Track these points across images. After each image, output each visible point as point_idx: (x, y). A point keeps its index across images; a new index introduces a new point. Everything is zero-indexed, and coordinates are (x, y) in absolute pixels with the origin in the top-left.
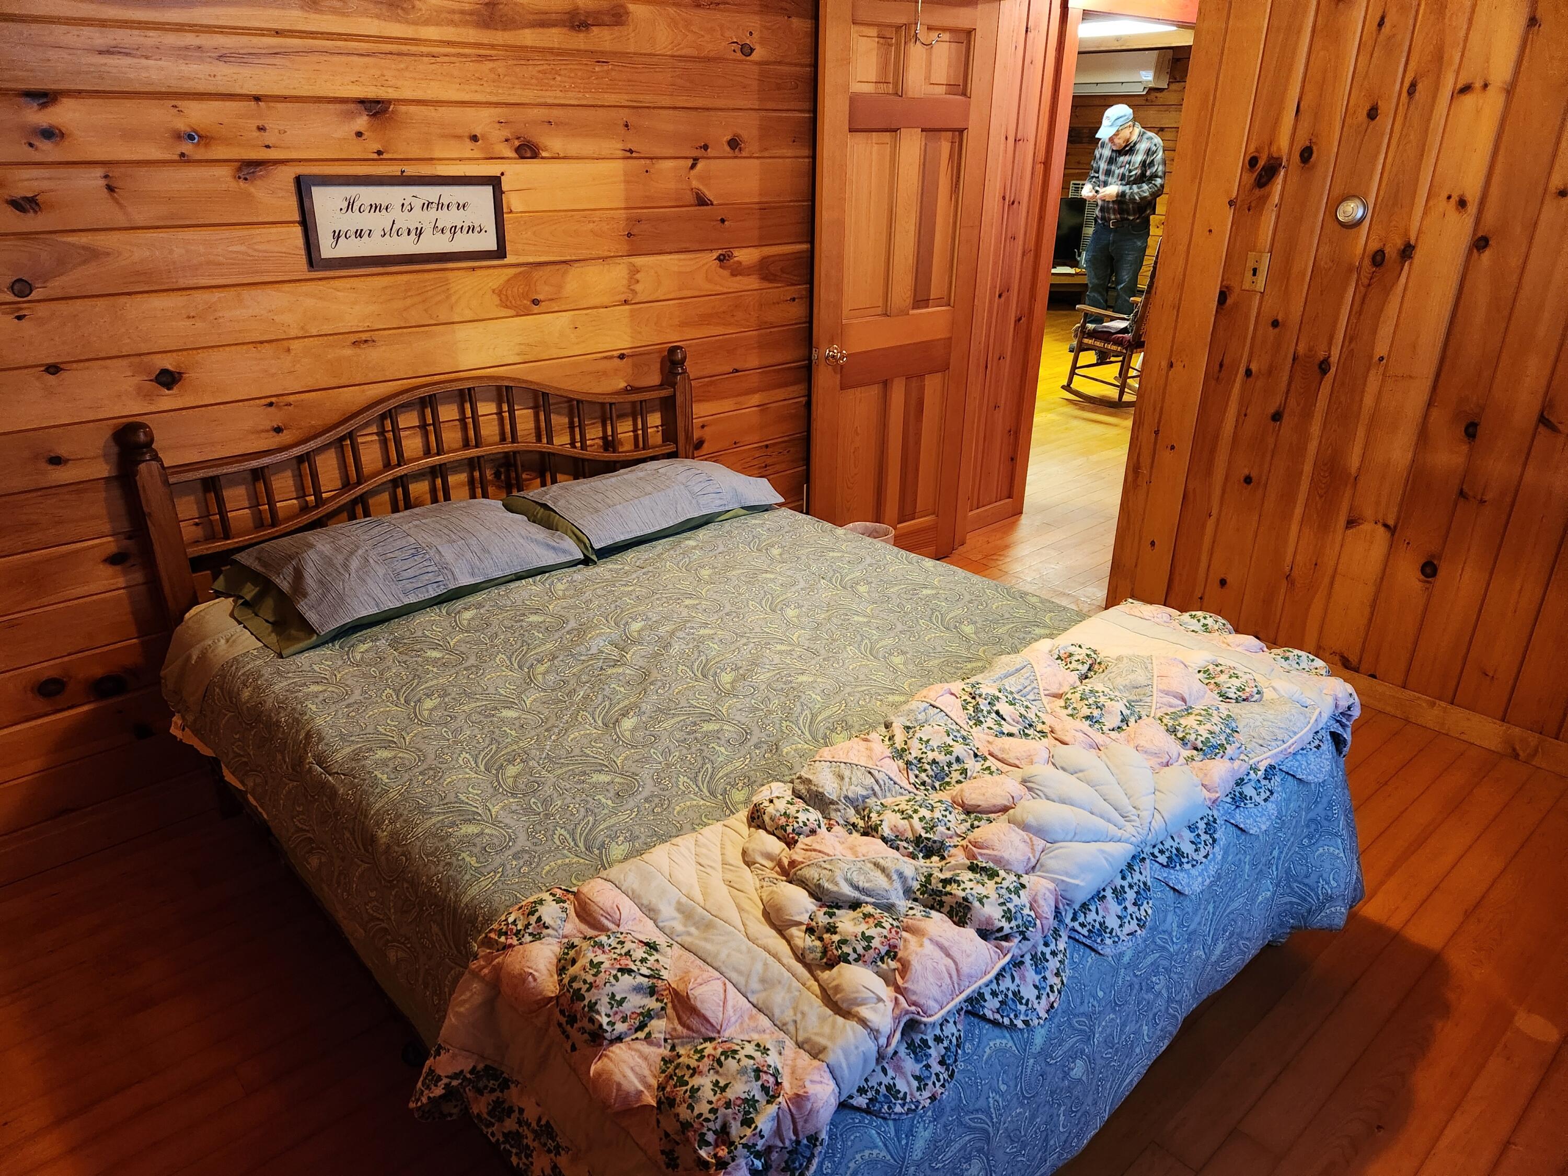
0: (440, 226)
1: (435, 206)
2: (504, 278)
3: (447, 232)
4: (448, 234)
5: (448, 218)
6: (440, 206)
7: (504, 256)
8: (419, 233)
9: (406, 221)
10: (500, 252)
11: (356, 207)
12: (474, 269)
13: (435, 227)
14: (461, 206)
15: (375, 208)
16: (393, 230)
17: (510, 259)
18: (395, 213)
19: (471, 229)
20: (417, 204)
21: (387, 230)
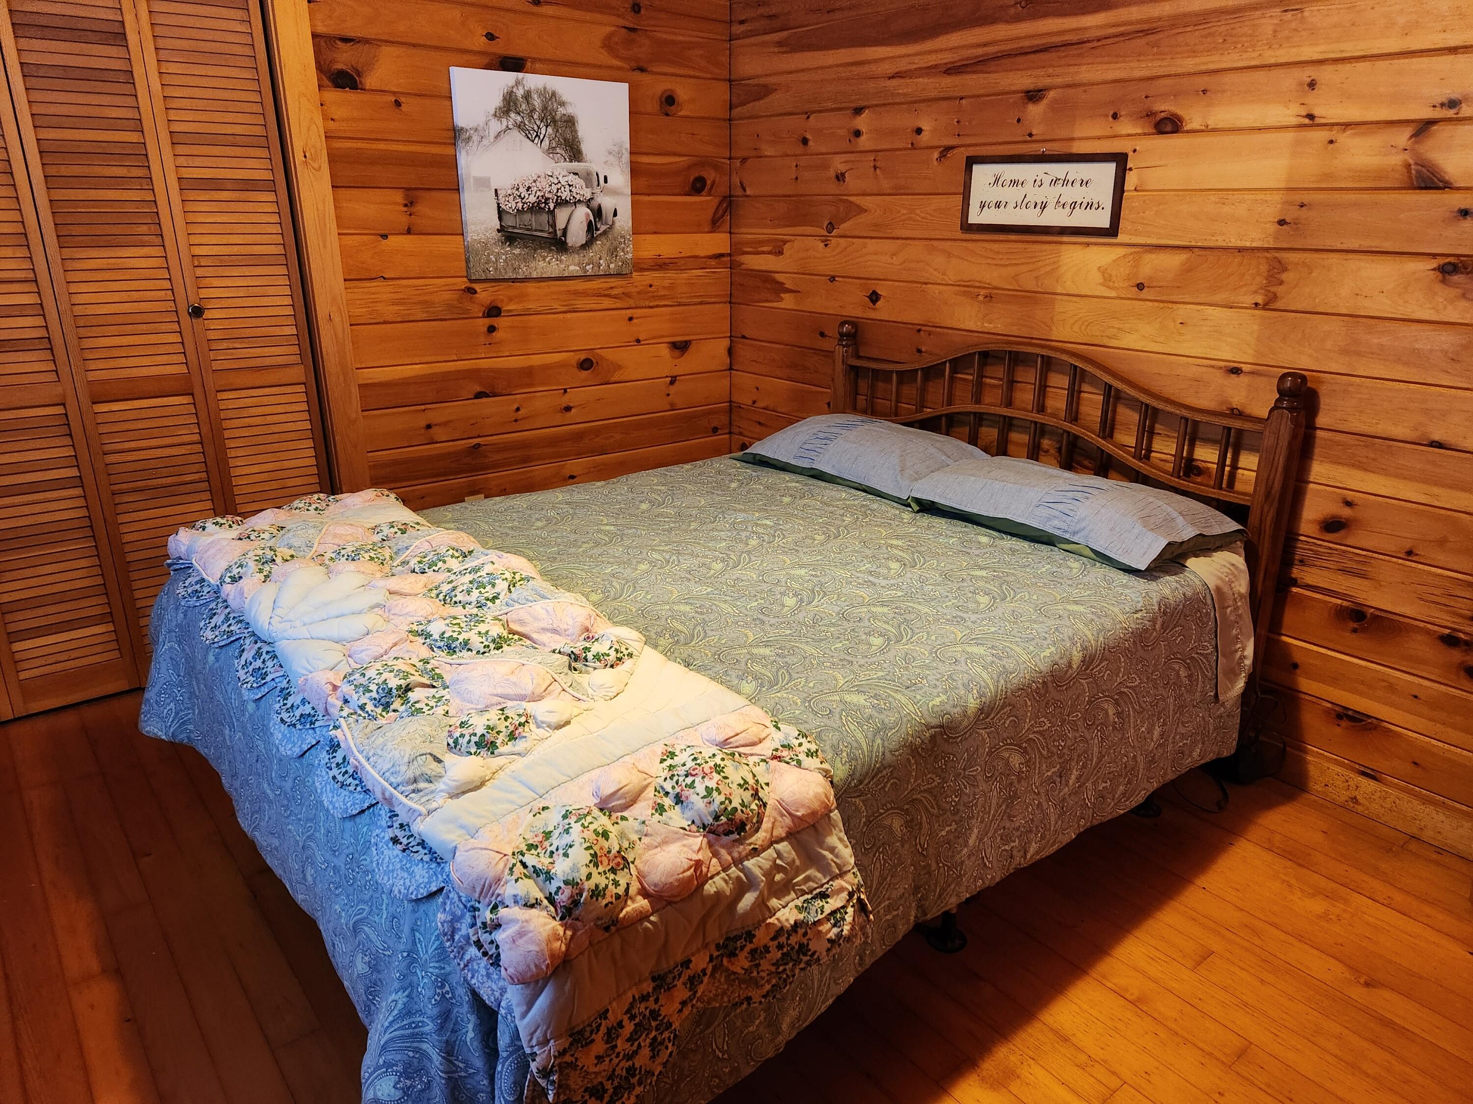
0: (1062, 201)
1: (1061, 182)
2: (1114, 256)
3: (1067, 207)
4: (1068, 209)
5: (1071, 194)
6: (1065, 182)
7: (1115, 235)
8: (1044, 207)
9: (1036, 195)
10: (1112, 231)
11: (1000, 182)
12: (1088, 244)
13: (1058, 202)
14: (1084, 183)
15: (1014, 183)
16: (1023, 204)
17: (1121, 238)
18: (1028, 188)
19: (1090, 205)
20: (1047, 180)
21: (1019, 203)
